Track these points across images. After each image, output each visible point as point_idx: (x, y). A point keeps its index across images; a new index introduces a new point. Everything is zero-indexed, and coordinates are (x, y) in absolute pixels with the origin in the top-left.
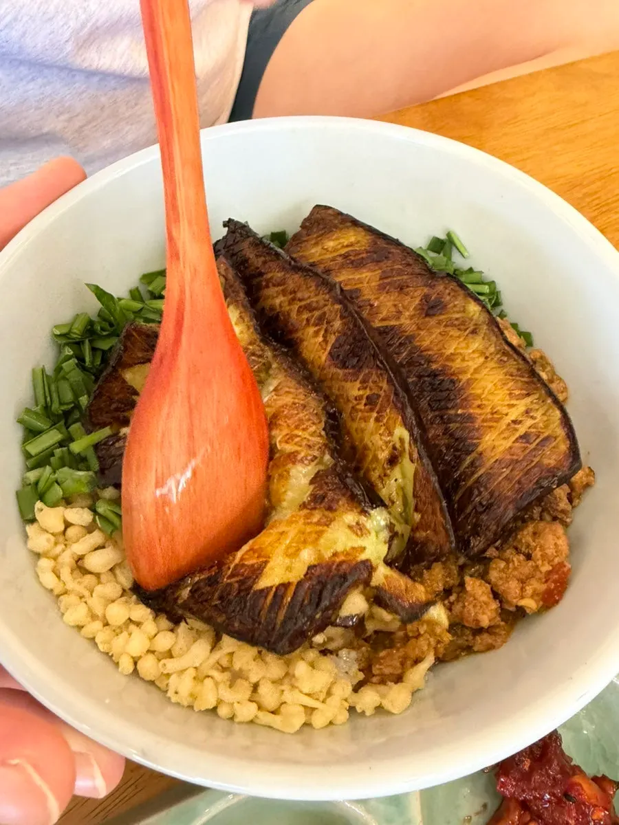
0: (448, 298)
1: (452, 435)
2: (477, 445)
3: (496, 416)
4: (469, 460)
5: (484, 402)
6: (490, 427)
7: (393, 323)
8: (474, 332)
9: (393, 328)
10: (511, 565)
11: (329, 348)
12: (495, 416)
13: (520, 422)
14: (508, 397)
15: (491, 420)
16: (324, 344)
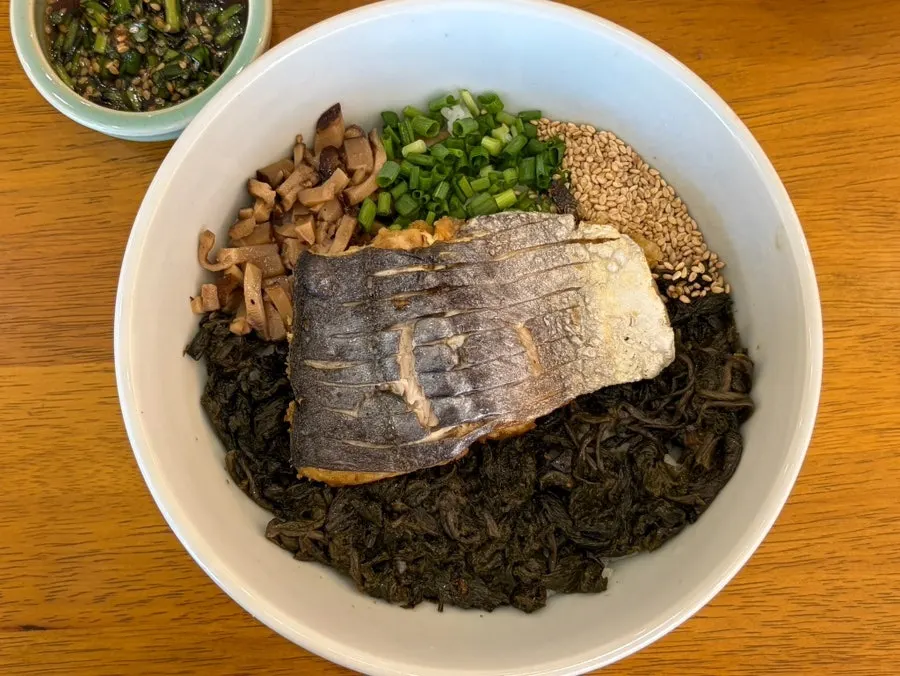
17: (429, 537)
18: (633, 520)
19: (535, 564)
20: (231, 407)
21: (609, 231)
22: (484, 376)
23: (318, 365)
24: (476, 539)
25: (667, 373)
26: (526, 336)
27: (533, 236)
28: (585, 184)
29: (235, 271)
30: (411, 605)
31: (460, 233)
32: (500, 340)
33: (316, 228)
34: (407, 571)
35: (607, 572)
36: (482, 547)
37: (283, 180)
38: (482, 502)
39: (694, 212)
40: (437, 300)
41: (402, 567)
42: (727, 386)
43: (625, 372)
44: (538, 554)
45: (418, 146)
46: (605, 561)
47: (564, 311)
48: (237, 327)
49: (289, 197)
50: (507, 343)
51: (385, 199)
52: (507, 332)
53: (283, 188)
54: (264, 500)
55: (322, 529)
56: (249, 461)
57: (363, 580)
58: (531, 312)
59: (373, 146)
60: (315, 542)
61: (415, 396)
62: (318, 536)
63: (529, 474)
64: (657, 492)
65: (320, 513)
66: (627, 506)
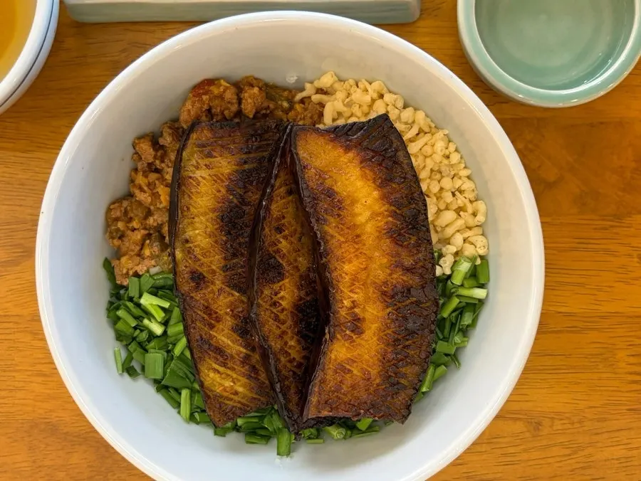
0: (186, 276)
1: (245, 187)
2: (237, 171)
3: (217, 178)
4: (246, 167)
5: (216, 192)
6: (223, 175)
7: (227, 289)
8: (187, 241)
9: (229, 286)
10: (222, 109)
11: (281, 283)
12: (215, 178)
13: (206, 165)
14: (202, 184)
15: (220, 179)
16: (283, 287)
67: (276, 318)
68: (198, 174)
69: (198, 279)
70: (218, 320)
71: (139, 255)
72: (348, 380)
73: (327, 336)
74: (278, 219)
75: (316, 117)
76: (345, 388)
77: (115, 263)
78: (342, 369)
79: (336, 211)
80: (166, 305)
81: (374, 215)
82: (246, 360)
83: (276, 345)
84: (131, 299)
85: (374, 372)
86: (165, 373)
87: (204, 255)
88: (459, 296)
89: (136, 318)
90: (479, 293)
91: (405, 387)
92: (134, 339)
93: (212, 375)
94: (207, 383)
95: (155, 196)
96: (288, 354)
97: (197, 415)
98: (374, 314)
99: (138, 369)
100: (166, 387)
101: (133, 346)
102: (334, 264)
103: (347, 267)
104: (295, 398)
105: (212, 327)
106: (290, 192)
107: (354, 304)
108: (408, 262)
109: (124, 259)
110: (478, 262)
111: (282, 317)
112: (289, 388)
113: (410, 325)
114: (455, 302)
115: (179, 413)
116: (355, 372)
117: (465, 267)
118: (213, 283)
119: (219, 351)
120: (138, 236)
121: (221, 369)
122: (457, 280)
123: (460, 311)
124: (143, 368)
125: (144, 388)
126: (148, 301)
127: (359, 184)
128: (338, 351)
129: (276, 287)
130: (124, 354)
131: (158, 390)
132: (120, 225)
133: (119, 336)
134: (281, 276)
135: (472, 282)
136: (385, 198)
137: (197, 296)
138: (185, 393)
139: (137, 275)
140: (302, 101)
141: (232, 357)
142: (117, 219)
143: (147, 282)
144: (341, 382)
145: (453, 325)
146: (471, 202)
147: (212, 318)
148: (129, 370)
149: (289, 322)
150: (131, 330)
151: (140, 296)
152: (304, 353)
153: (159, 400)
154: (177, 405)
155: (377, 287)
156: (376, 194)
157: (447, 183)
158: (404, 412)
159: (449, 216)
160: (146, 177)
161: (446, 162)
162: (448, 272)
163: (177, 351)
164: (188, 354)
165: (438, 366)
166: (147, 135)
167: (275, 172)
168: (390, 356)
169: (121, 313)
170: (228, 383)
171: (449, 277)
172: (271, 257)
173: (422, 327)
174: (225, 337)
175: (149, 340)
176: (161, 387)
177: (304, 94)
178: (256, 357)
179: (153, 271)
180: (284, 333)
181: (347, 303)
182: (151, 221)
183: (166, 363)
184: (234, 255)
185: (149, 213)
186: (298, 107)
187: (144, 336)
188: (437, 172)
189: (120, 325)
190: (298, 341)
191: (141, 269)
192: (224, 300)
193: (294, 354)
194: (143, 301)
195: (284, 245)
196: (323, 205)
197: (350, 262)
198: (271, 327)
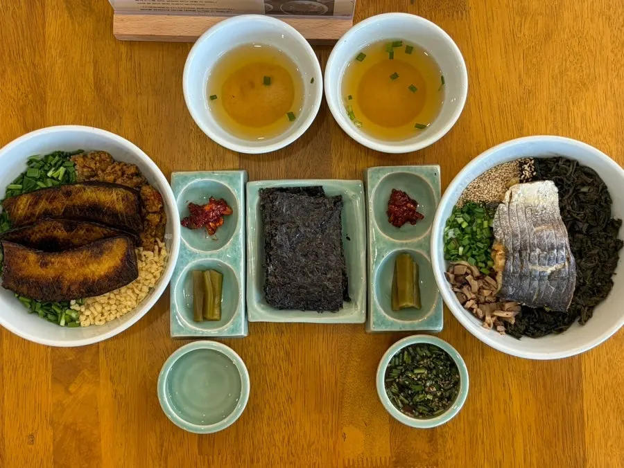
1: (110, 215)
2: (117, 211)
3: (113, 203)
4: (120, 215)
5: (107, 202)
6: (115, 205)
8: (85, 189)
9: (66, 207)
17: (593, 273)
18: (602, 206)
19: (609, 241)
20: (538, 329)
21: (508, 193)
22: (552, 245)
23: (535, 297)
24: (597, 258)
25: (557, 185)
26: (539, 228)
27: (505, 219)
28: (487, 197)
29: (494, 319)
30: (612, 283)
31: (501, 242)
32: (540, 237)
33: (486, 289)
34: (601, 283)
35: (615, 218)
36: (599, 256)
37: (466, 296)
38: (586, 254)
39: (502, 162)
40: (524, 254)
41: (599, 284)
42: (567, 167)
43: (555, 198)
44: (606, 239)
45: (461, 249)
46: (611, 218)
47: (532, 214)
48: (513, 322)
49: (473, 296)
50: (542, 235)
51: (480, 264)
52: (538, 234)
53: (469, 297)
54: (569, 324)
55: (584, 307)
56: (557, 326)
57: (602, 297)
58: (531, 224)
59: (458, 264)
60: (588, 310)
61: (553, 268)
62: (587, 308)
63: (581, 236)
64: (596, 197)
65: (579, 307)
66: (597, 207)
67: (48, 229)
68: (114, 194)
69: (68, 194)
70: (50, 202)
71: (84, 166)
72: (19, 261)
73: (38, 251)
74: (92, 230)
75: (147, 247)
76: (16, 259)
77: (81, 155)
78: (25, 258)
79: (93, 255)
80: (60, 178)
81: (93, 273)
82: (33, 214)
83: (36, 228)
84: (63, 162)
85: (23, 272)
86: (29, 177)
87: (79, 197)
88: (62, 313)
89: (56, 164)
90: (63, 323)
91: (18, 286)
92: (46, 163)
93: (25, 199)
94: (22, 198)
95: (110, 174)
96: (33, 234)
97: (10, 192)
98: (50, 273)
99: (32, 165)
100: (23, 178)
101: (42, 163)
102: (69, 254)
103: (69, 260)
104: (14, 237)
105: (47, 200)
106: (105, 235)
107: (53, 263)
108: (73, 288)
109: (82, 160)
110: (77, 322)
111: (49, 231)
112: (17, 234)
113: (45, 289)
114: (59, 311)
115: (11, 184)
116: (24, 264)
117: (74, 315)
118: (67, 200)
119: (36, 203)
120: (93, 166)
121: (28, 204)
122: (67, 312)
123: (55, 314)
124: (32, 167)
125: (23, 168)
126: (62, 170)
127: (107, 266)
128: (32, 256)
129: (62, 228)
130: (39, 159)
131: (22, 174)
132: (98, 158)
133: (47, 157)
134: (68, 231)
135: (68, 319)
136: (101, 277)
137: (60, 194)
138: (20, 186)
139: (75, 165)
140: (156, 241)
141: (34, 209)
142: (100, 157)
143: (71, 170)
144: (19, 258)
145: (48, 310)
146: (106, 319)
147: (51, 200)
148: (30, 162)
149: (47, 234)
150: (49, 162)
151: (65, 167)
152: (34, 241)
153: (17, 174)
154: (15, 182)
155: (61, 274)
156: (102, 273)
157: (114, 307)
158: (6, 286)
159: (99, 308)
160: (120, 170)
161: (123, 306)
162: (72, 307)
163: (39, 183)
164: (38, 188)
165: (30, 303)
166: (139, 171)
167: (112, 228)
168: (31, 280)
169: (57, 158)
170: (22, 206)
171: (69, 308)
172: (76, 226)
173: (44, 295)
174: (43, 205)
175: (45, 170)
176: (24, 175)
177: (159, 242)
178: (34, 219)
179: (76, 172)
180: (42, 232)
181: (53, 260)
182: (100, 172)
183: (34, 178)
184: (80, 210)
185: (103, 171)
186: (152, 240)
187: (46, 168)
188: (119, 303)
189: (51, 158)
190: (39, 239)
191: (77, 167)
192: (60, 205)
193: (33, 237)
194: (62, 168)
195: (82, 232)
196: (95, 249)
197: (71, 261)
198: (44, 226)
